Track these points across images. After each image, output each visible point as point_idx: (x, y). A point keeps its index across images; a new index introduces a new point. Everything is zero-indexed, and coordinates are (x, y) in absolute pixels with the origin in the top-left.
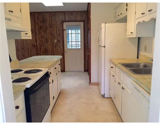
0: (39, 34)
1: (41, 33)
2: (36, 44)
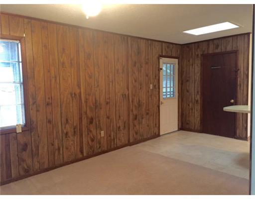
2: (127, 92)
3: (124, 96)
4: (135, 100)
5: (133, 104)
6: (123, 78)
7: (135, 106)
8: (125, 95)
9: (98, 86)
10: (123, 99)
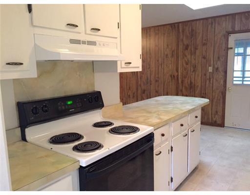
0: (183, 58)
1: (186, 56)
2: (176, 74)
3: (172, 77)
4: (186, 82)
5: (182, 85)
6: (172, 61)
7: (186, 88)
8: (174, 76)
9: (150, 68)
10: (172, 80)
